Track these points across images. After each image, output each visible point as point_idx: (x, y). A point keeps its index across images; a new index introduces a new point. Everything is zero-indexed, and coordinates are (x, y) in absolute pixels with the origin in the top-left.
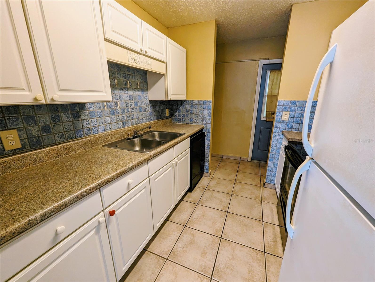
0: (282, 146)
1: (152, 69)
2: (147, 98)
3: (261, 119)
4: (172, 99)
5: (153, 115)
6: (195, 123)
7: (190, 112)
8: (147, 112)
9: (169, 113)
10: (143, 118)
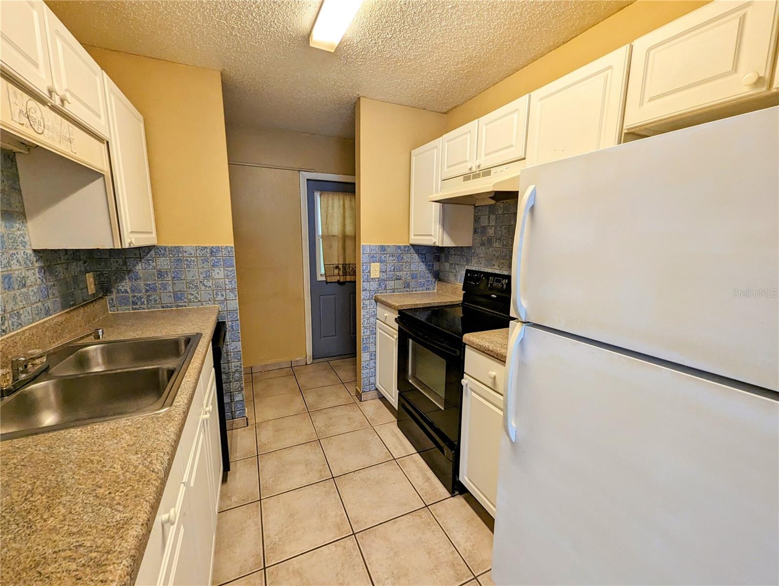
0: (377, 320)
1: (75, 153)
2: (24, 244)
3: (316, 279)
4: (136, 244)
5: (51, 296)
6: (190, 303)
7: (174, 278)
8: (31, 289)
9: (95, 285)
10: (21, 312)
